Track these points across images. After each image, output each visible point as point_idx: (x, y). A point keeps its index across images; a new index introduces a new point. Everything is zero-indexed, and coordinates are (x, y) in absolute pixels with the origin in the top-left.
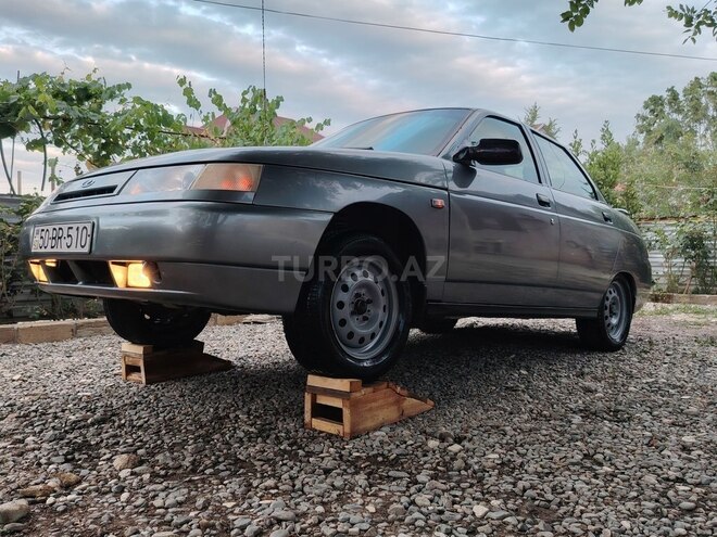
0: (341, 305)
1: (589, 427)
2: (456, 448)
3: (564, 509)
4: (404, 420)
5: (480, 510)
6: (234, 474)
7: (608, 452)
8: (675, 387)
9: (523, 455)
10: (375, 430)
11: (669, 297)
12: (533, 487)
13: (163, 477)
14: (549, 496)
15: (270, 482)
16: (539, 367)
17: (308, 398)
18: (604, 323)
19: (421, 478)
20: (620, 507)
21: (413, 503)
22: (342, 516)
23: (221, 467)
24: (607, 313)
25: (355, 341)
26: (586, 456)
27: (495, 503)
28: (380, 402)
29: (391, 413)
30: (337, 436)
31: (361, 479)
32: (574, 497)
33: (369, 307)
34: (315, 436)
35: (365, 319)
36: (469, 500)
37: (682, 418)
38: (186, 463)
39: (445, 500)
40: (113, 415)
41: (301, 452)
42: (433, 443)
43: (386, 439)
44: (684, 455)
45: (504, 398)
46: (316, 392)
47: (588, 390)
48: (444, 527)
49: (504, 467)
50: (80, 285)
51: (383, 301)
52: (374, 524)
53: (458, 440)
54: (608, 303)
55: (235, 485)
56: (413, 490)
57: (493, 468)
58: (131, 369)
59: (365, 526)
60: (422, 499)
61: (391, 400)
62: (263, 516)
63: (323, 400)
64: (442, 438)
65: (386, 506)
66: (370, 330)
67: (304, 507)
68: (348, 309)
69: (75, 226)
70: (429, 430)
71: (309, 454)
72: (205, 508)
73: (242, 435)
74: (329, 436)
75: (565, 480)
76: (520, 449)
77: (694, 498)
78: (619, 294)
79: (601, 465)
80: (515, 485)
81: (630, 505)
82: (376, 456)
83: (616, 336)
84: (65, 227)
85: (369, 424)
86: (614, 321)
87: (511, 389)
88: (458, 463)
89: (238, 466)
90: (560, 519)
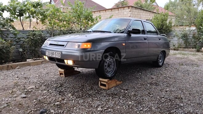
0: (106, 66)
1: (151, 87)
2: (126, 92)
3: (143, 102)
4: (117, 86)
5: (130, 103)
6: (89, 97)
7: (153, 92)
8: (169, 77)
9: (138, 93)
10: (112, 88)
11: (178, 49)
12: (139, 99)
13: (78, 97)
14: (141, 100)
15: (96, 98)
16: (144, 72)
17: (99, 82)
18: (158, 62)
19: (121, 97)
20: (152, 102)
21: (120, 102)
22: (109, 104)
23: (87, 96)
24: (159, 59)
25: (108, 72)
26: (149, 93)
27: (133, 102)
28: (113, 83)
29: (115, 85)
30: (105, 89)
31: (111, 98)
32: (145, 101)
33: (111, 65)
34: (101, 89)
35: (110, 68)
36: (128, 101)
37: (168, 85)
38: (81, 95)
39: (125, 101)
40: (62, 85)
41: (100, 93)
42: (122, 91)
43: (114, 90)
44: (166, 93)
45: (136, 80)
46: (101, 81)
47: (152, 78)
48: (125, 106)
49: (135, 95)
50: (56, 62)
51: (113, 64)
52: (114, 105)
53: (127, 90)
54: (159, 57)
55: (90, 99)
56: (119, 100)
57: (133, 95)
58: (61, 74)
59: (113, 106)
60: (121, 101)
61: (115, 82)
62: (97, 104)
63: (102, 83)
64: (124, 90)
65: (115, 102)
66: (111, 70)
67: (103, 103)
68: (107, 66)
69: (57, 53)
70: (121, 88)
71: (101, 93)
72: (87, 103)
73: (88, 89)
74: (104, 89)
75: (144, 98)
76: (138, 92)
77: (164, 101)
78: (162, 55)
79: (151, 95)
80: (136, 98)
81: (154, 102)
82: (113, 93)
83: (161, 64)
84: (55, 52)
85: (111, 87)
86: (161, 61)
87: (138, 78)
88: (127, 95)
89: (90, 95)
90: (142, 104)
